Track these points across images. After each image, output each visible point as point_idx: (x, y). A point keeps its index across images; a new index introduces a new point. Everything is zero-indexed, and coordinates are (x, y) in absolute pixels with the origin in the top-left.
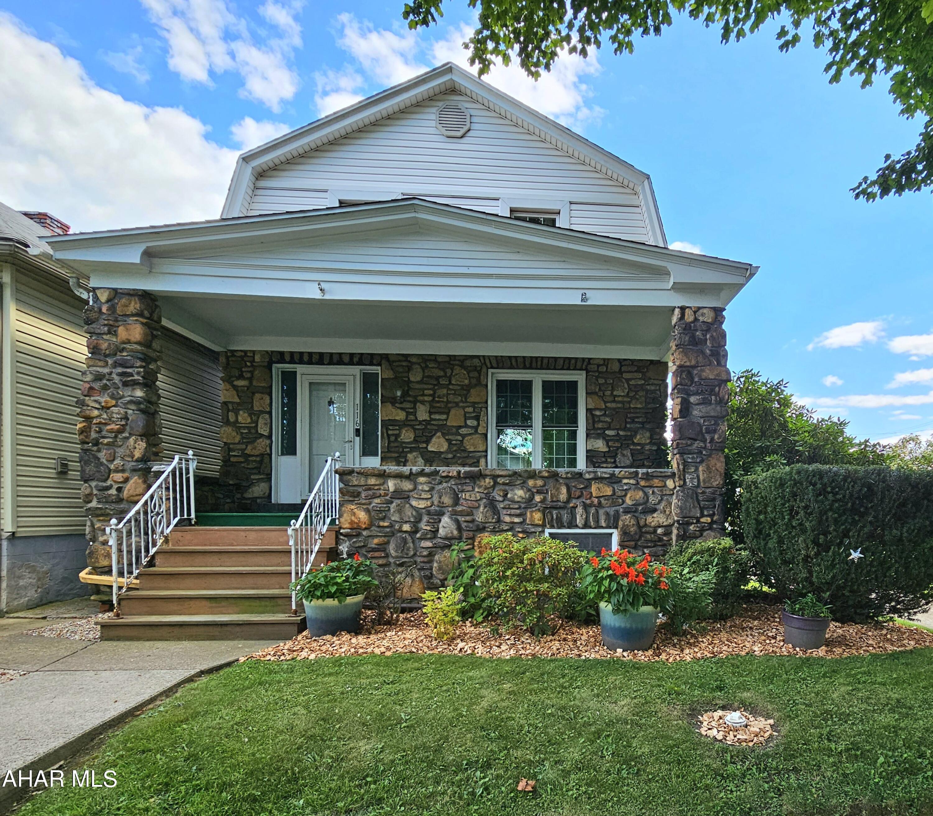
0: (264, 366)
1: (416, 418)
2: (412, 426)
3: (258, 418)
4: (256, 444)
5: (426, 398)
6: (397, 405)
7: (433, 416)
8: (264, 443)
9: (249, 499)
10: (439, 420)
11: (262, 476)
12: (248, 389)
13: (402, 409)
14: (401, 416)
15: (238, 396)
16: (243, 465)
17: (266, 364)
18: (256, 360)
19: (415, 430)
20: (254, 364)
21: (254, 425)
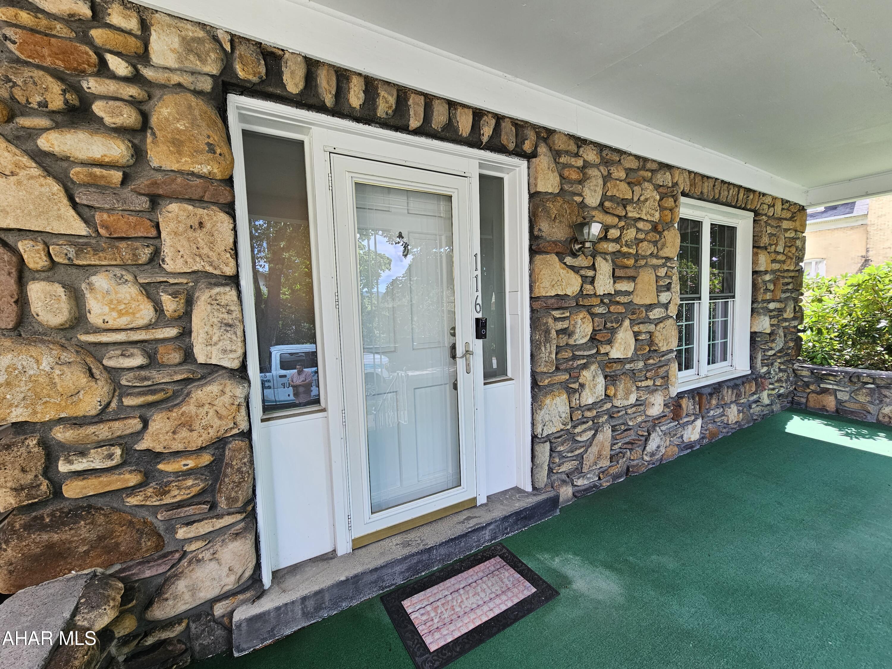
0: (198, 93)
1: (595, 290)
2: (589, 309)
3: (190, 302)
4: (190, 408)
5: (609, 247)
6: (569, 260)
7: (617, 286)
8: (226, 399)
9: (177, 620)
10: (625, 293)
11: (227, 520)
12: (124, 182)
13: (575, 269)
14: (574, 286)
15: (74, 205)
16: (133, 501)
17: (207, 85)
18: (156, 58)
19: (593, 315)
20: (148, 73)
21: (171, 332)
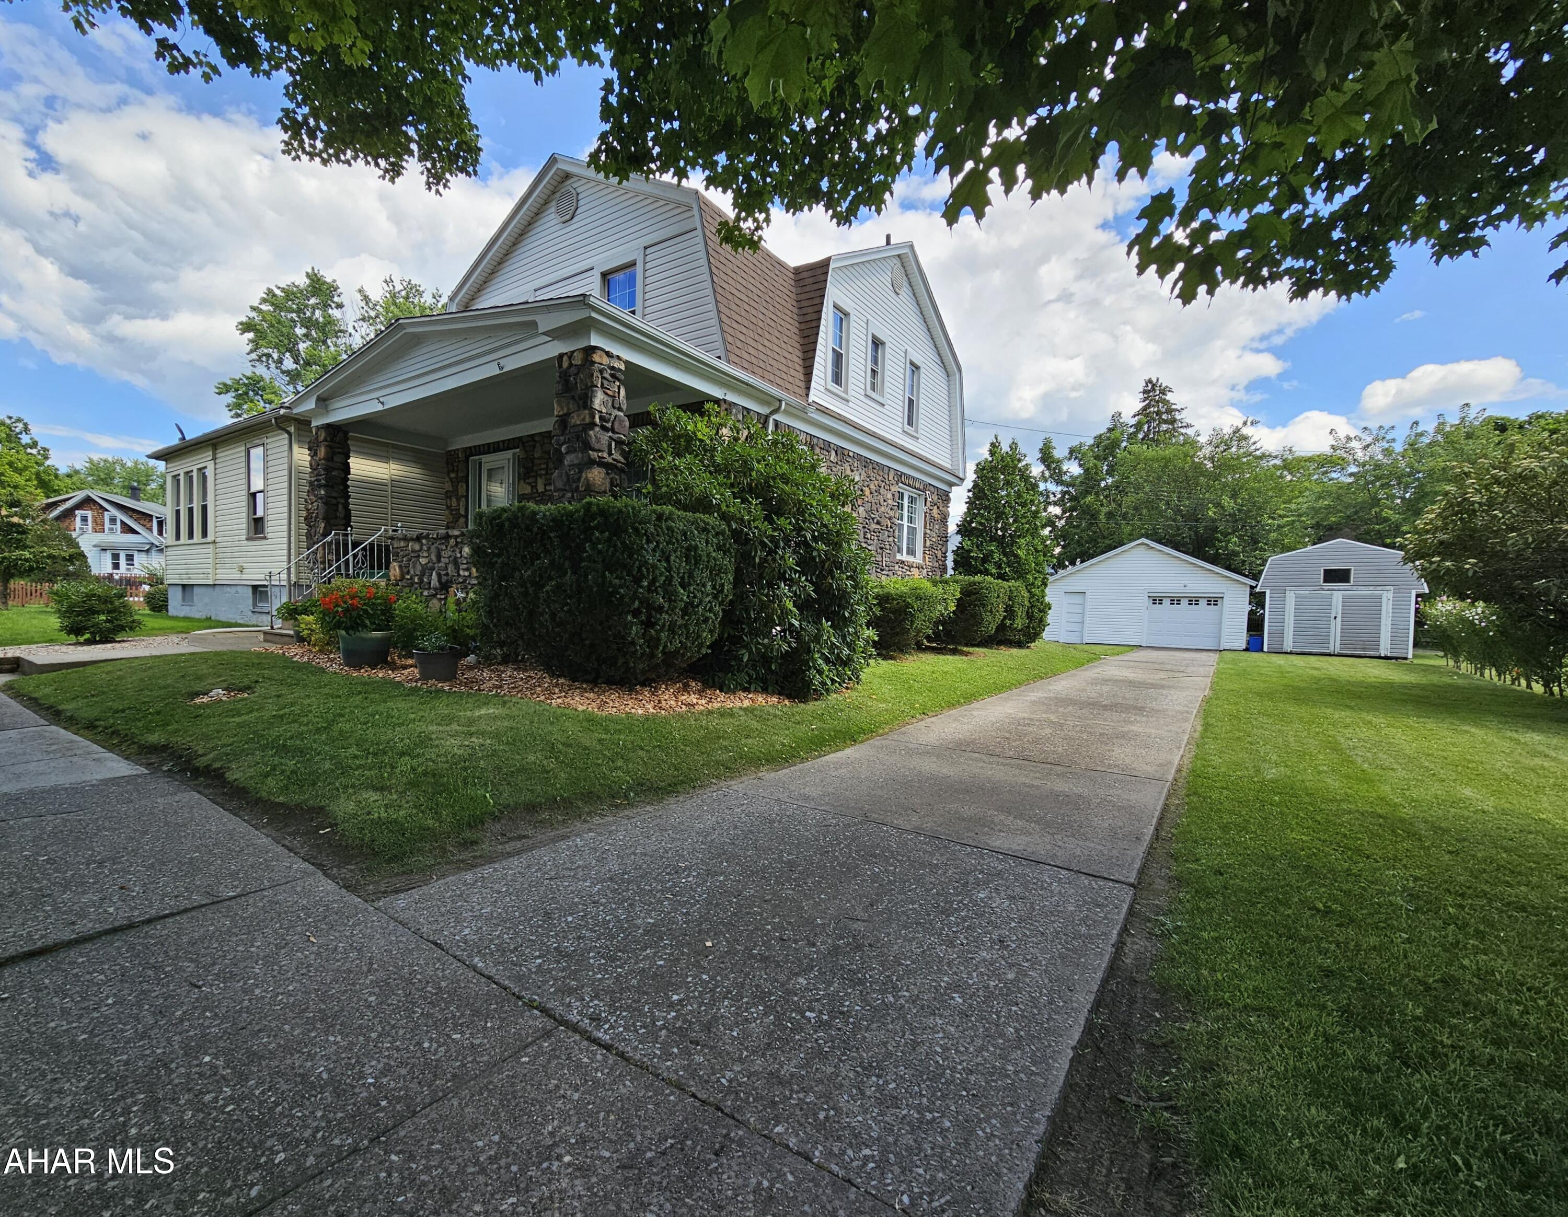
1: (537, 491)
5: (543, 472)
13: (530, 484)
14: (528, 489)
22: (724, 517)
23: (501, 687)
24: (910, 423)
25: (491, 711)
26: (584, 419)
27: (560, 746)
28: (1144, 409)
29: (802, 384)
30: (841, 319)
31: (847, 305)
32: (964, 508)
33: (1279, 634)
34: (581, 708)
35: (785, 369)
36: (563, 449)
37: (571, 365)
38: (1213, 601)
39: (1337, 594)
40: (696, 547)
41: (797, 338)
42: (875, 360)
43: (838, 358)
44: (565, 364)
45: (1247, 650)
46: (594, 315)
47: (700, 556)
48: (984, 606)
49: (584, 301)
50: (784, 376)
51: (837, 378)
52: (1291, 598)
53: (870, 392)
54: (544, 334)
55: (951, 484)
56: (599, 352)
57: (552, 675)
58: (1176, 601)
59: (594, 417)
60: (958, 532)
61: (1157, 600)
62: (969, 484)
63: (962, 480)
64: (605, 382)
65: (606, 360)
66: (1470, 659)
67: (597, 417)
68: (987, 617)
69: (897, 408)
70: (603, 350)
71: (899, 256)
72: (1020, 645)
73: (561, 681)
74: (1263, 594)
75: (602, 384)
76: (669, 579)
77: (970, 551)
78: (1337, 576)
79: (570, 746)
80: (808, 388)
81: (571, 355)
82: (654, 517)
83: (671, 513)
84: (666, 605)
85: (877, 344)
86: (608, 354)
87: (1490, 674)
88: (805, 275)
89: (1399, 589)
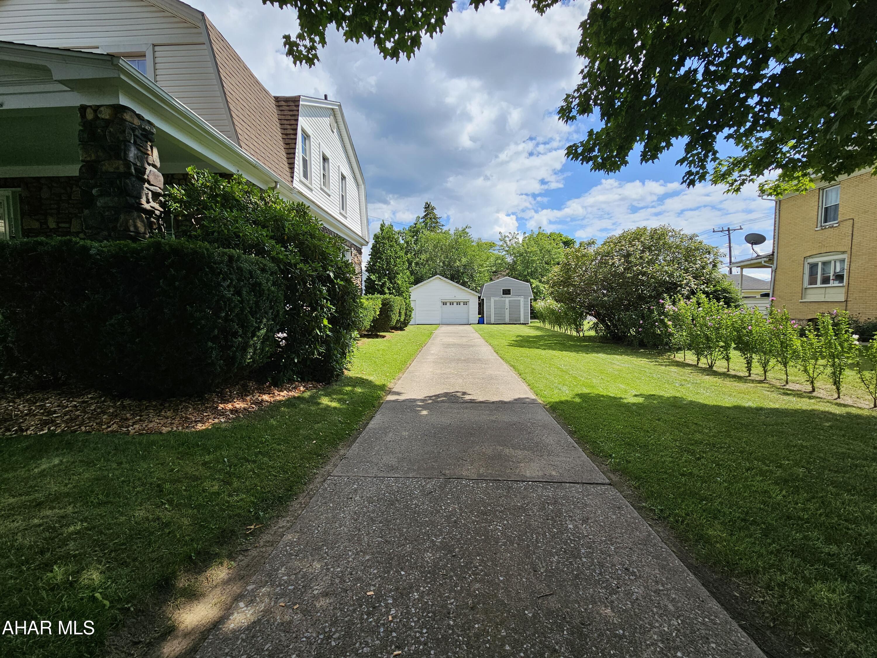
1: (48, 226)
5: (53, 211)
7: (60, 225)
10: (64, 227)
13: (38, 220)
14: (36, 225)
22: (274, 260)
23: (53, 421)
24: (343, 209)
25: (56, 461)
26: (118, 168)
27: (168, 486)
28: (426, 216)
29: (289, 174)
30: (305, 139)
31: (309, 131)
32: (368, 258)
33: (489, 317)
34: (165, 430)
35: (277, 161)
36: (94, 191)
37: (96, 118)
38: (465, 303)
39: (507, 299)
40: (260, 284)
41: (282, 143)
42: (324, 169)
43: (305, 161)
44: (90, 115)
45: (478, 323)
46: (122, 77)
47: (263, 290)
48: (392, 311)
49: (112, 61)
50: (277, 166)
51: (305, 175)
52: (492, 300)
53: (323, 187)
54: (61, 82)
55: (362, 245)
56: (130, 113)
57: (114, 399)
58: (452, 303)
59: (130, 168)
60: (366, 271)
61: (444, 304)
62: (370, 245)
63: (368, 243)
64: (138, 140)
65: (137, 122)
66: (550, 323)
67: (133, 168)
68: (393, 316)
69: (336, 198)
70: (134, 112)
71: (333, 109)
72: (401, 329)
73: (127, 402)
74: (483, 300)
75: (135, 142)
76: (242, 310)
77: (375, 281)
78: (507, 292)
79: (179, 481)
80: (293, 177)
81: (96, 109)
82: (226, 258)
83: (239, 257)
84: (240, 331)
85: (325, 159)
86: (139, 117)
87: (557, 328)
88: (283, 103)
89: (526, 297)
